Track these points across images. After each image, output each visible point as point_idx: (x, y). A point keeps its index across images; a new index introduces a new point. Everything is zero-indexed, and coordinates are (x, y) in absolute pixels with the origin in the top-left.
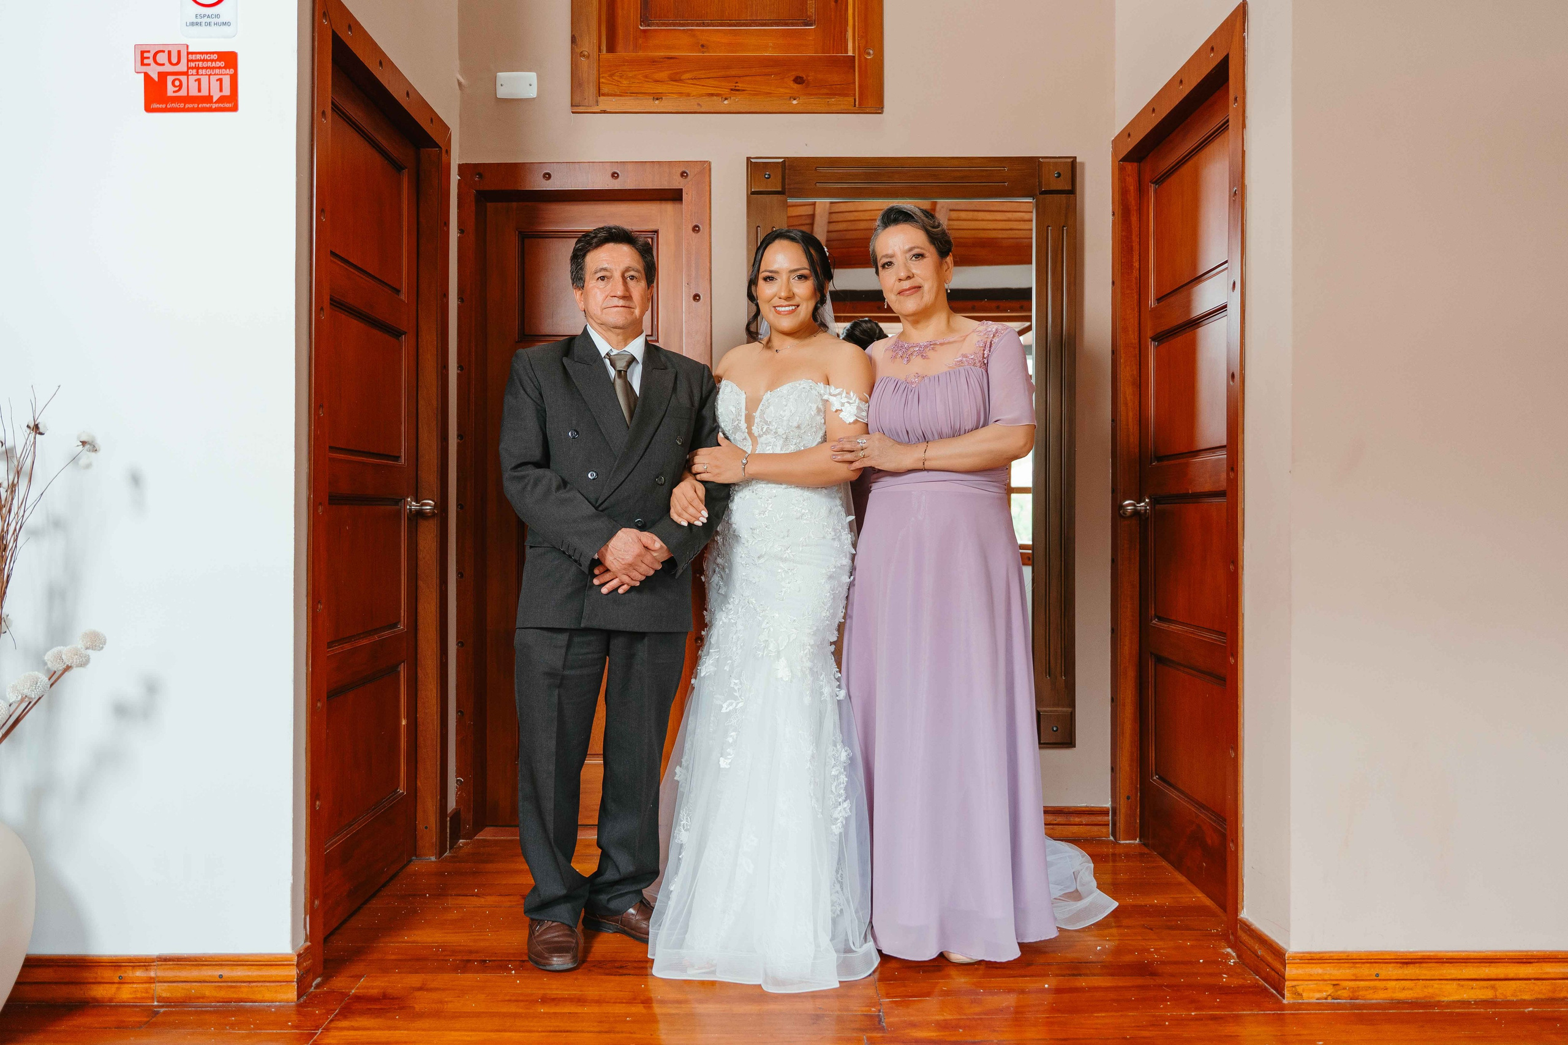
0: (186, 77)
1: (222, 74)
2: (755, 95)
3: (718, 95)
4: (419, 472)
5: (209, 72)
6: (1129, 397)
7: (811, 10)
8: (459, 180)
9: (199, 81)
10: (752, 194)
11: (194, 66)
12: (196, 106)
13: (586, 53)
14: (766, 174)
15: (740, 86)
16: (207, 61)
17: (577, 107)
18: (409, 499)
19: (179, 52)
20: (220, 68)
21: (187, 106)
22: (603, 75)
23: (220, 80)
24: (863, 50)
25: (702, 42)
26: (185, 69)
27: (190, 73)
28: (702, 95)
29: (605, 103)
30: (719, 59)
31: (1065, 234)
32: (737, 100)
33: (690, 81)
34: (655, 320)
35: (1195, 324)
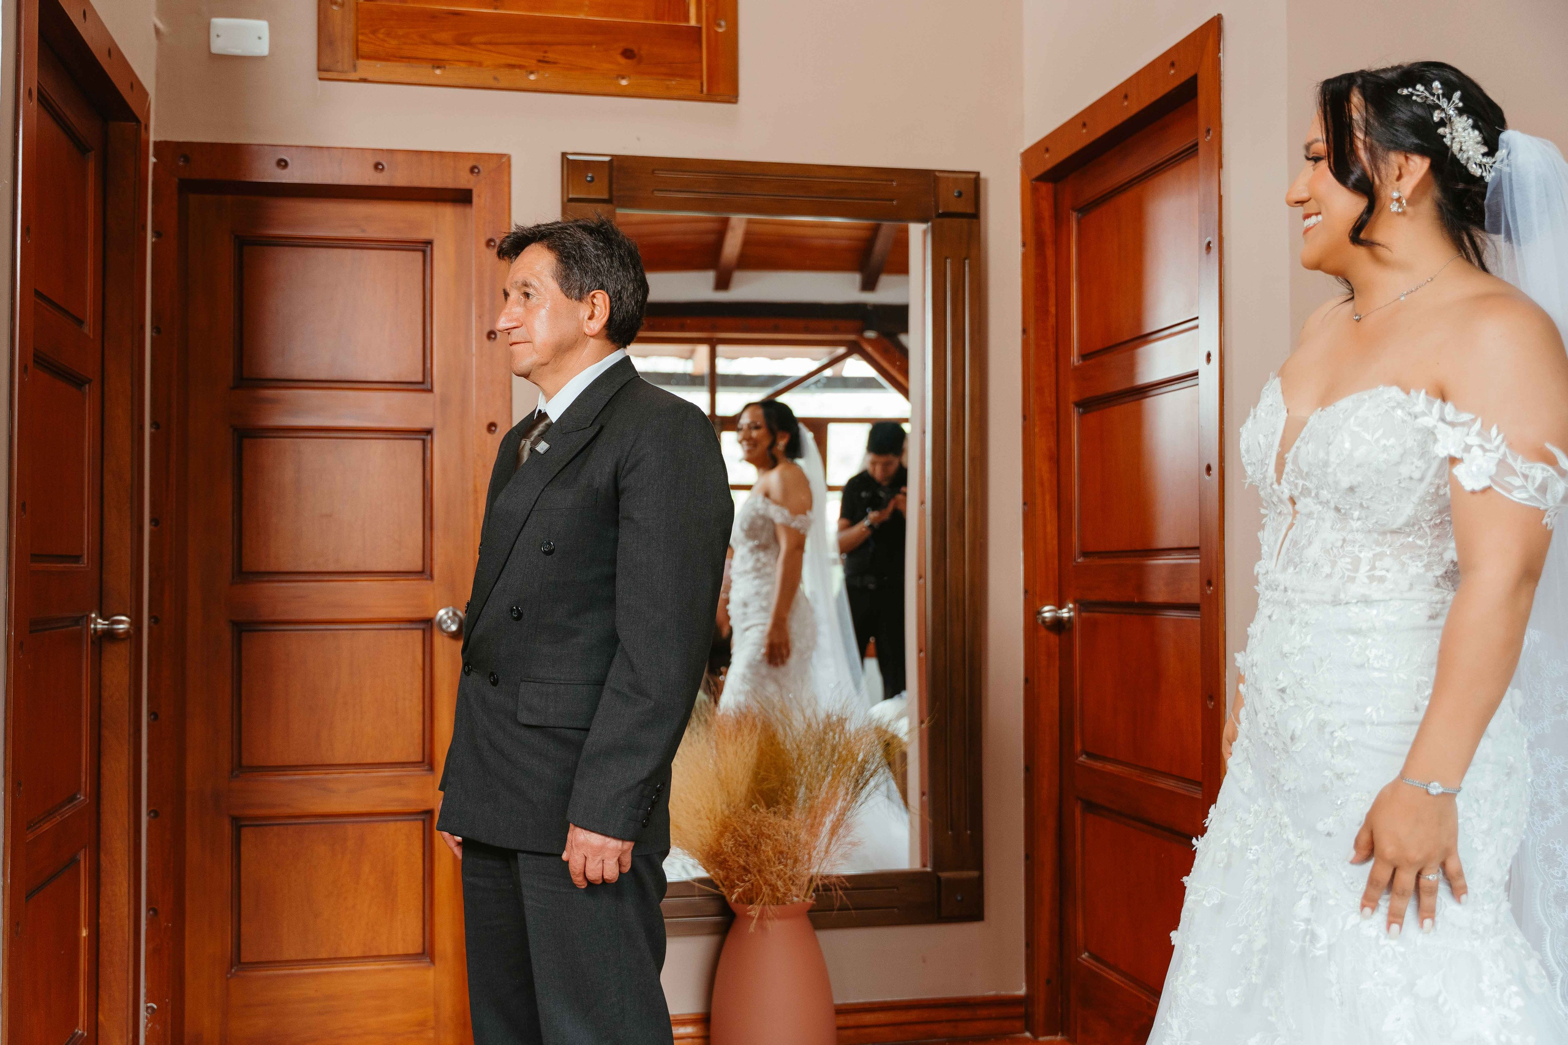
2: (570, 69)
3: (520, 67)
4: (104, 576)
6: (1046, 476)
8: (158, 165)
10: (568, 202)
14: (588, 176)
15: (551, 56)
17: (326, 70)
18: (93, 615)
22: (364, 30)
24: (714, 21)
28: (499, 66)
29: (366, 68)
30: (522, 19)
31: (967, 269)
32: (547, 75)
33: (483, 47)
34: (429, 361)
35: (1141, 393)
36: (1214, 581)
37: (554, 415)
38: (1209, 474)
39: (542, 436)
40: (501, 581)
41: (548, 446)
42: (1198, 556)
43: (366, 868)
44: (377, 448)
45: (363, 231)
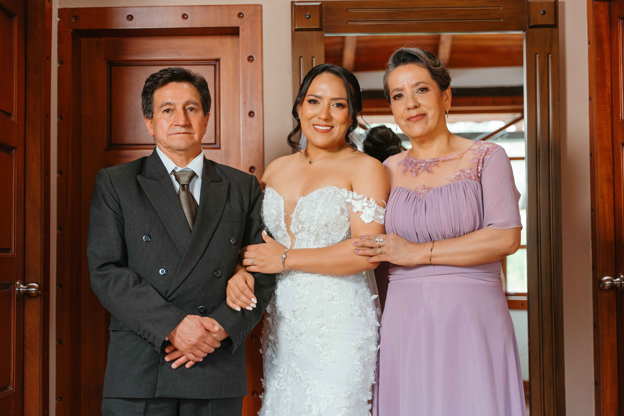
4: (26, 260)
6: (605, 192)
8: (59, 21)
10: (296, 31)
14: (307, 15)
18: (18, 283)
31: (550, 60)
34: (218, 131)
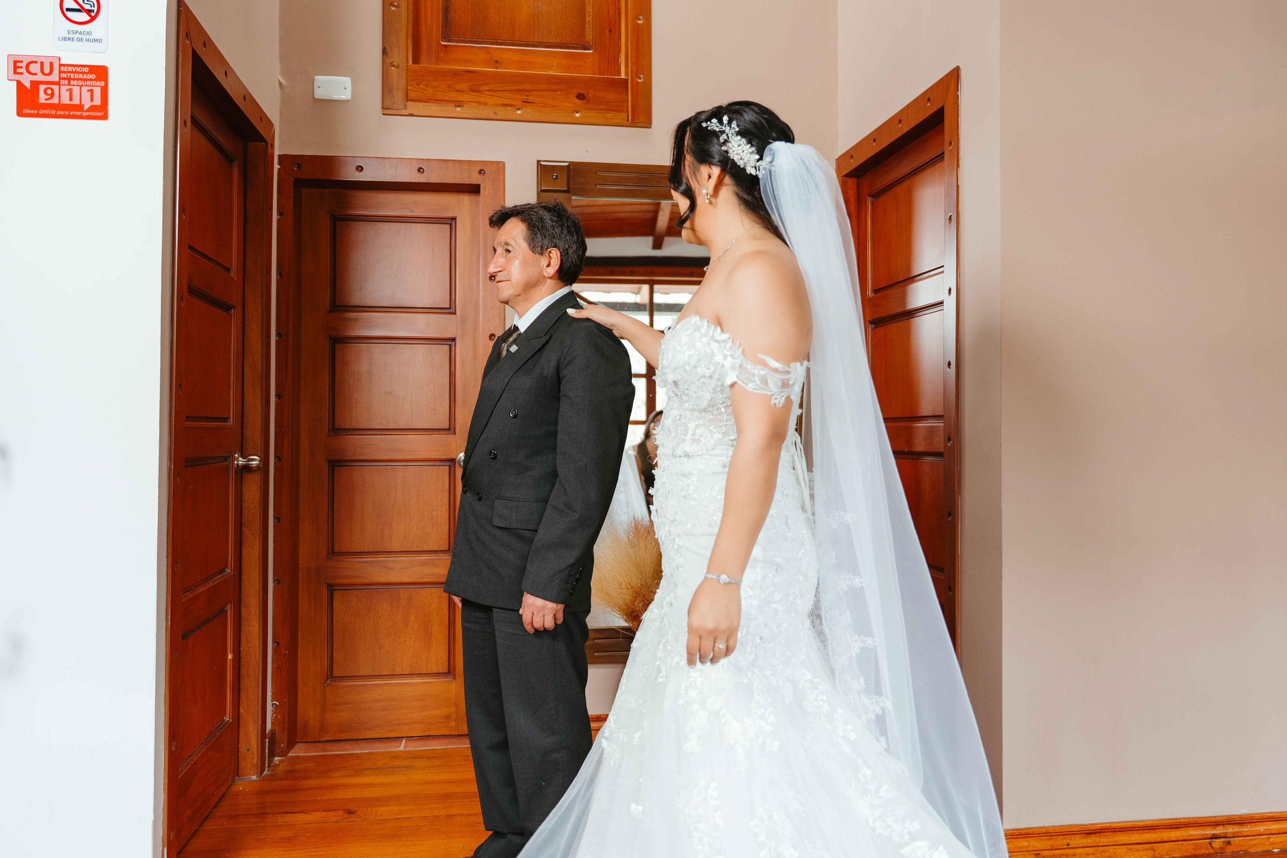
0: (58, 86)
1: (92, 86)
2: (543, 107)
3: (511, 106)
4: (245, 430)
5: (80, 83)
7: (589, 37)
8: (279, 169)
9: (70, 91)
10: (541, 191)
11: (66, 77)
12: (67, 113)
13: (396, 64)
14: (554, 176)
15: (531, 99)
16: (79, 73)
17: (387, 109)
18: (237, 456)
19: (51, 64)
20: (91, 80)
21: (59, 112)
22: (412, 83)
23: (92, 91)
24: (636, 75)
25: (495, 59)
26: (57, 80)
27: (61, 83)
28: (498, 105)
29: (412, 107)
30: (513, 75)
32: (528, 111)
33: (488, 93)
34: (453, 295)
35: (910, 315)
36: (952, 437)
37: (522, 329)
38: (950, 368)
39: (514, 342)
40: (484, 433)
41: (517, 348)
42: (943, 421)
43: (413, 618)
44: (421, 350)
45: (412, 211)
